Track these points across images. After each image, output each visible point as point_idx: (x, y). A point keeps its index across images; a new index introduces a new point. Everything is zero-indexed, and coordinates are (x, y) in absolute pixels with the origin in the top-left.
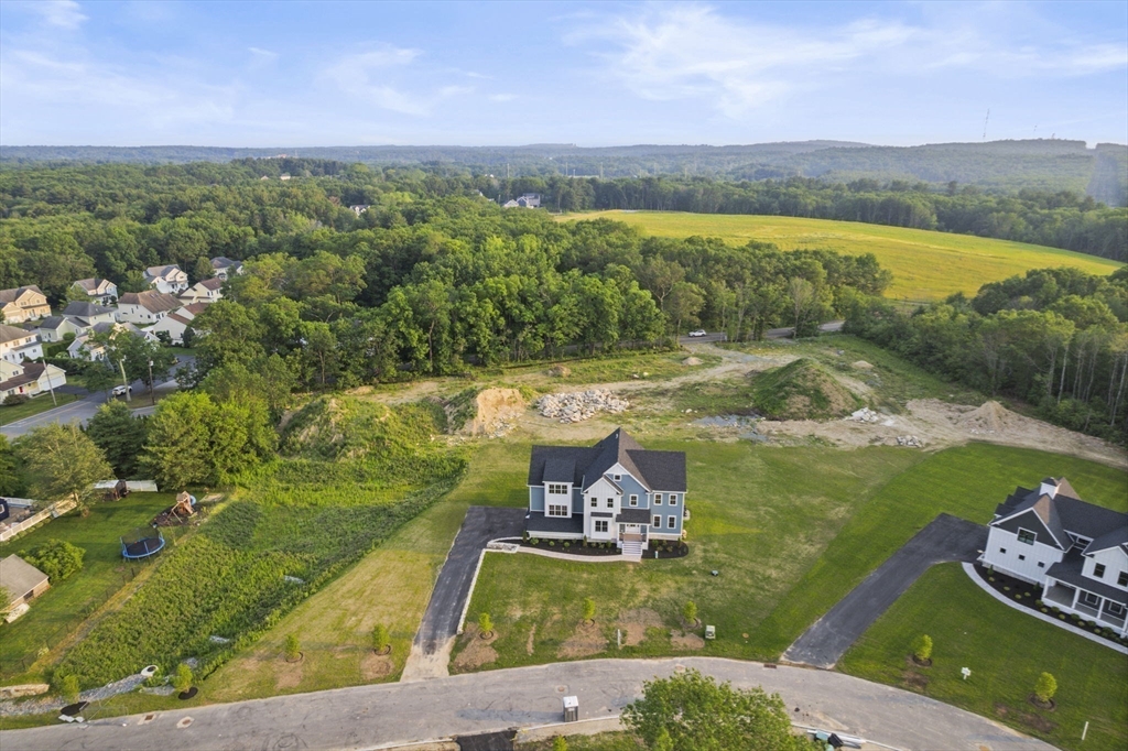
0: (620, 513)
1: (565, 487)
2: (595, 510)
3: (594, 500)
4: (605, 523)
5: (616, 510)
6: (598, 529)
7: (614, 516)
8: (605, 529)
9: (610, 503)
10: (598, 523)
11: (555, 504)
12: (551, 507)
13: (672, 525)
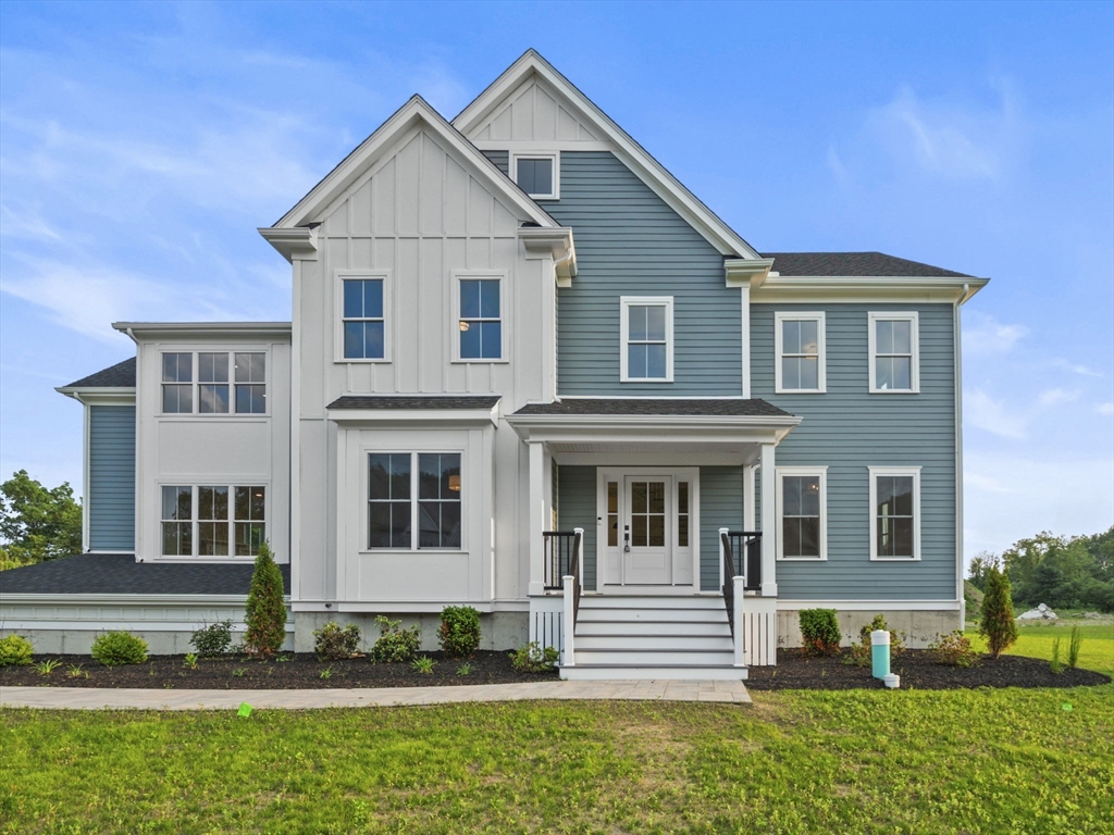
0: (549, 393)
2: (366, 379)
3: (363, 296)
4: (443, 475)
6: (386, 530)
9: (480, 317)
10: (385, 476)
11: (199, 478)
13: (898, 538)
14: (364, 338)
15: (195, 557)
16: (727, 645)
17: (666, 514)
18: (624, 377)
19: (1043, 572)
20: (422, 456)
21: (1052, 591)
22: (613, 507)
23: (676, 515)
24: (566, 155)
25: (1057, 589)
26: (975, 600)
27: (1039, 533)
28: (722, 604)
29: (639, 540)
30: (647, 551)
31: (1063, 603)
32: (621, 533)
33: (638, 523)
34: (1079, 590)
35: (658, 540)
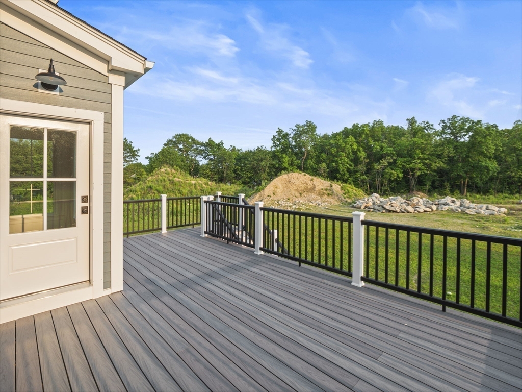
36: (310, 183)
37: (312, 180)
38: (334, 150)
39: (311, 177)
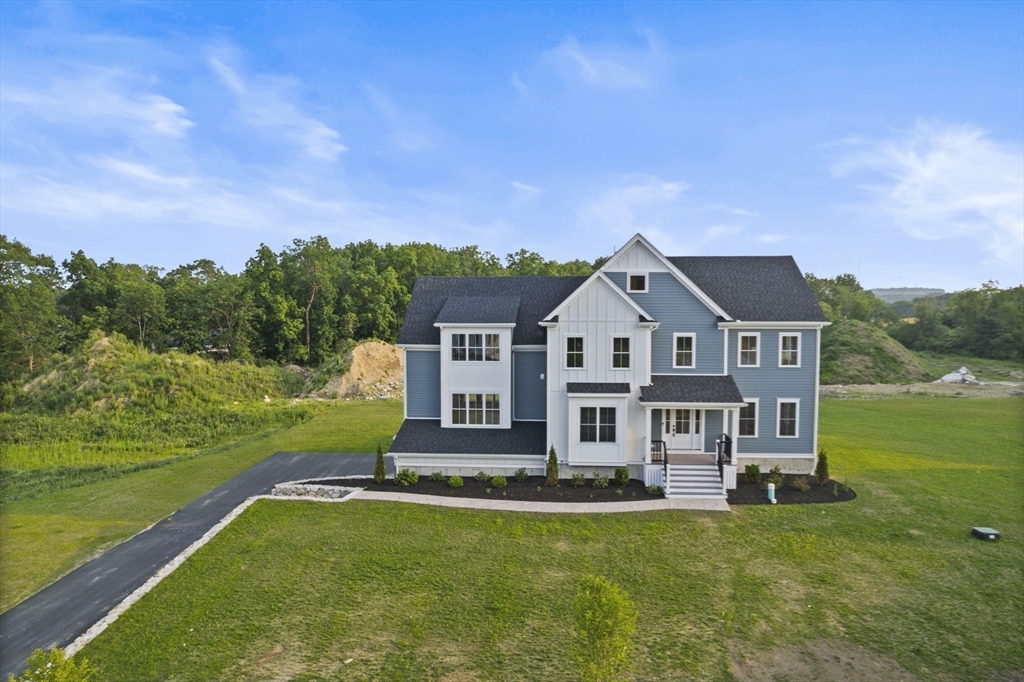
0: (648, 382)
1: (493, 339)
2: (578, 376)
3: (575, 344)
4: (609, 414)
5: (639, 374)
6: (587, 435)
7: (635, 388)
8: (609, 436)
9: (621, 352)
10: (587, 414)
11: (469, 390)
12: (458, 399)
13: (787, 428)
14: (575, 360)
15: (468, 425)
16: (720, 485)
17: (690, 421)
18: (675, 366)
19: (984, 322)
20: (601, 409)
21: (992, 341)
22: (668, 418)
23: (694, 421)
24: (650, 274)
25: (997, 340)
26: (902, 363)
27: (986, 283)
28: (718, 473)
29: (679, 431)
30: (682, 436)
31: (1002, 353)
32: (671, 428)
33: (678, 425)
34: (1020, 341)
35: (687, 431)
36: (391, 355)
37: (394, 351)
38: (366, 291)
39: (391, 346)
